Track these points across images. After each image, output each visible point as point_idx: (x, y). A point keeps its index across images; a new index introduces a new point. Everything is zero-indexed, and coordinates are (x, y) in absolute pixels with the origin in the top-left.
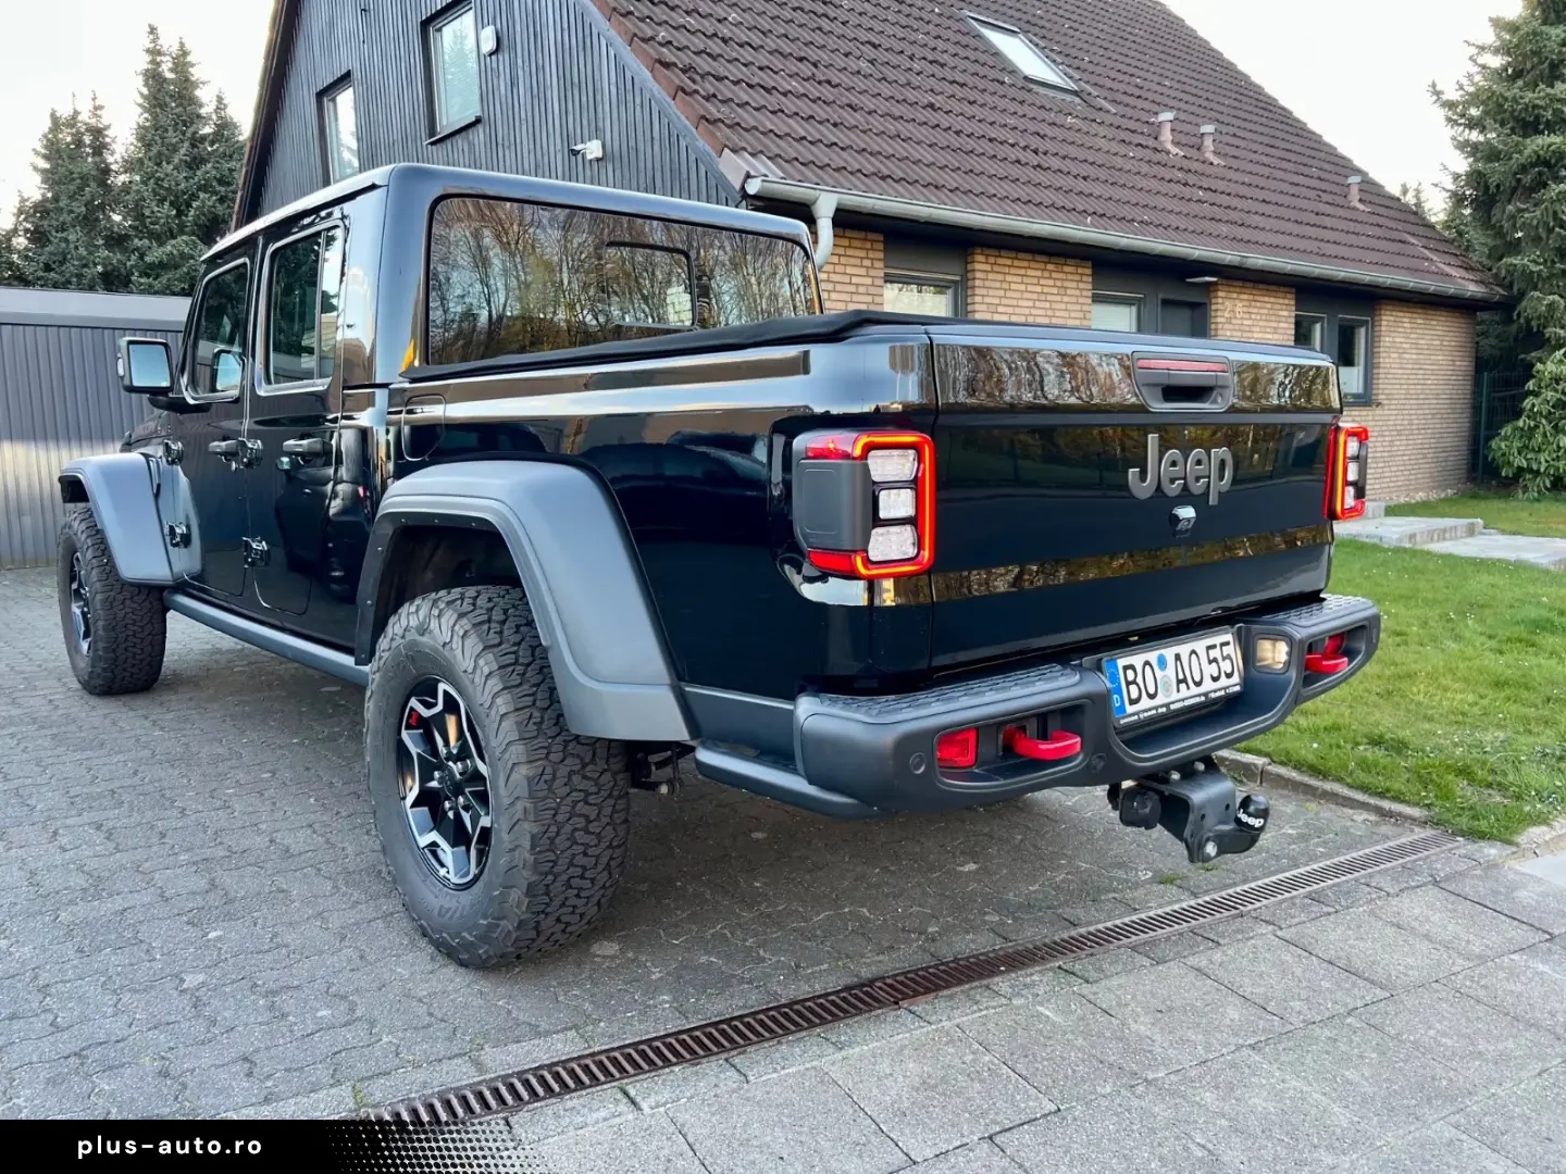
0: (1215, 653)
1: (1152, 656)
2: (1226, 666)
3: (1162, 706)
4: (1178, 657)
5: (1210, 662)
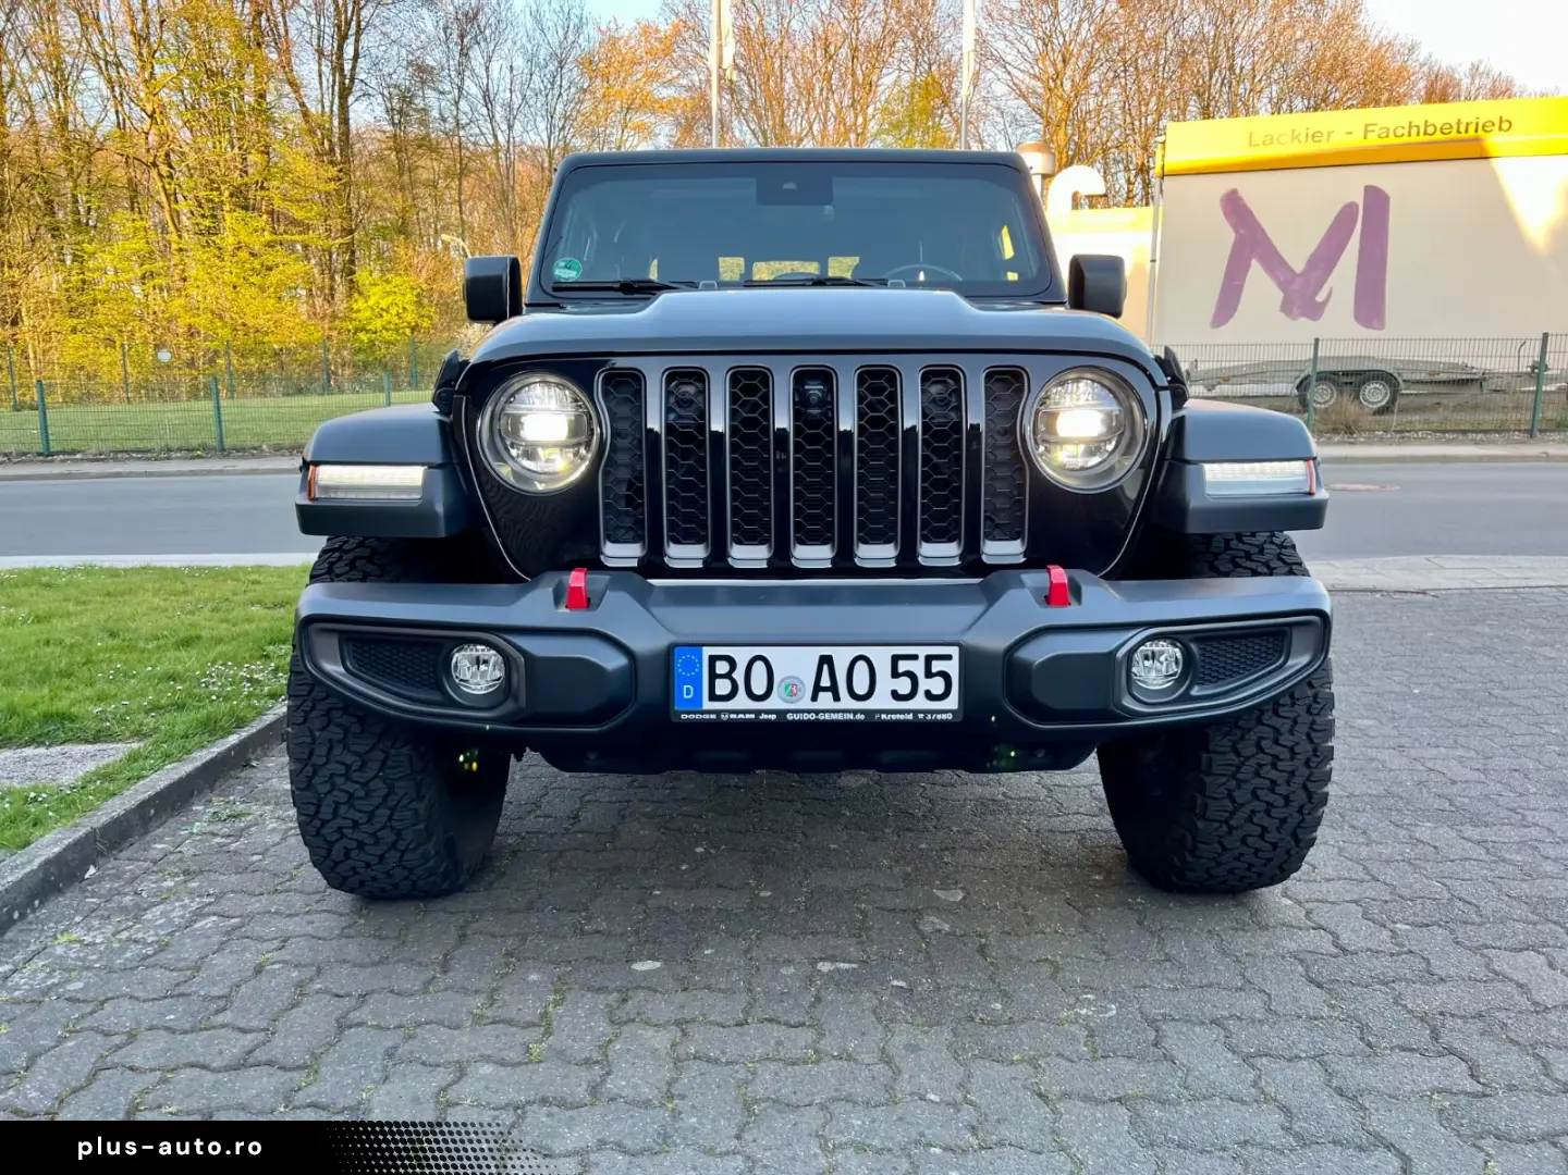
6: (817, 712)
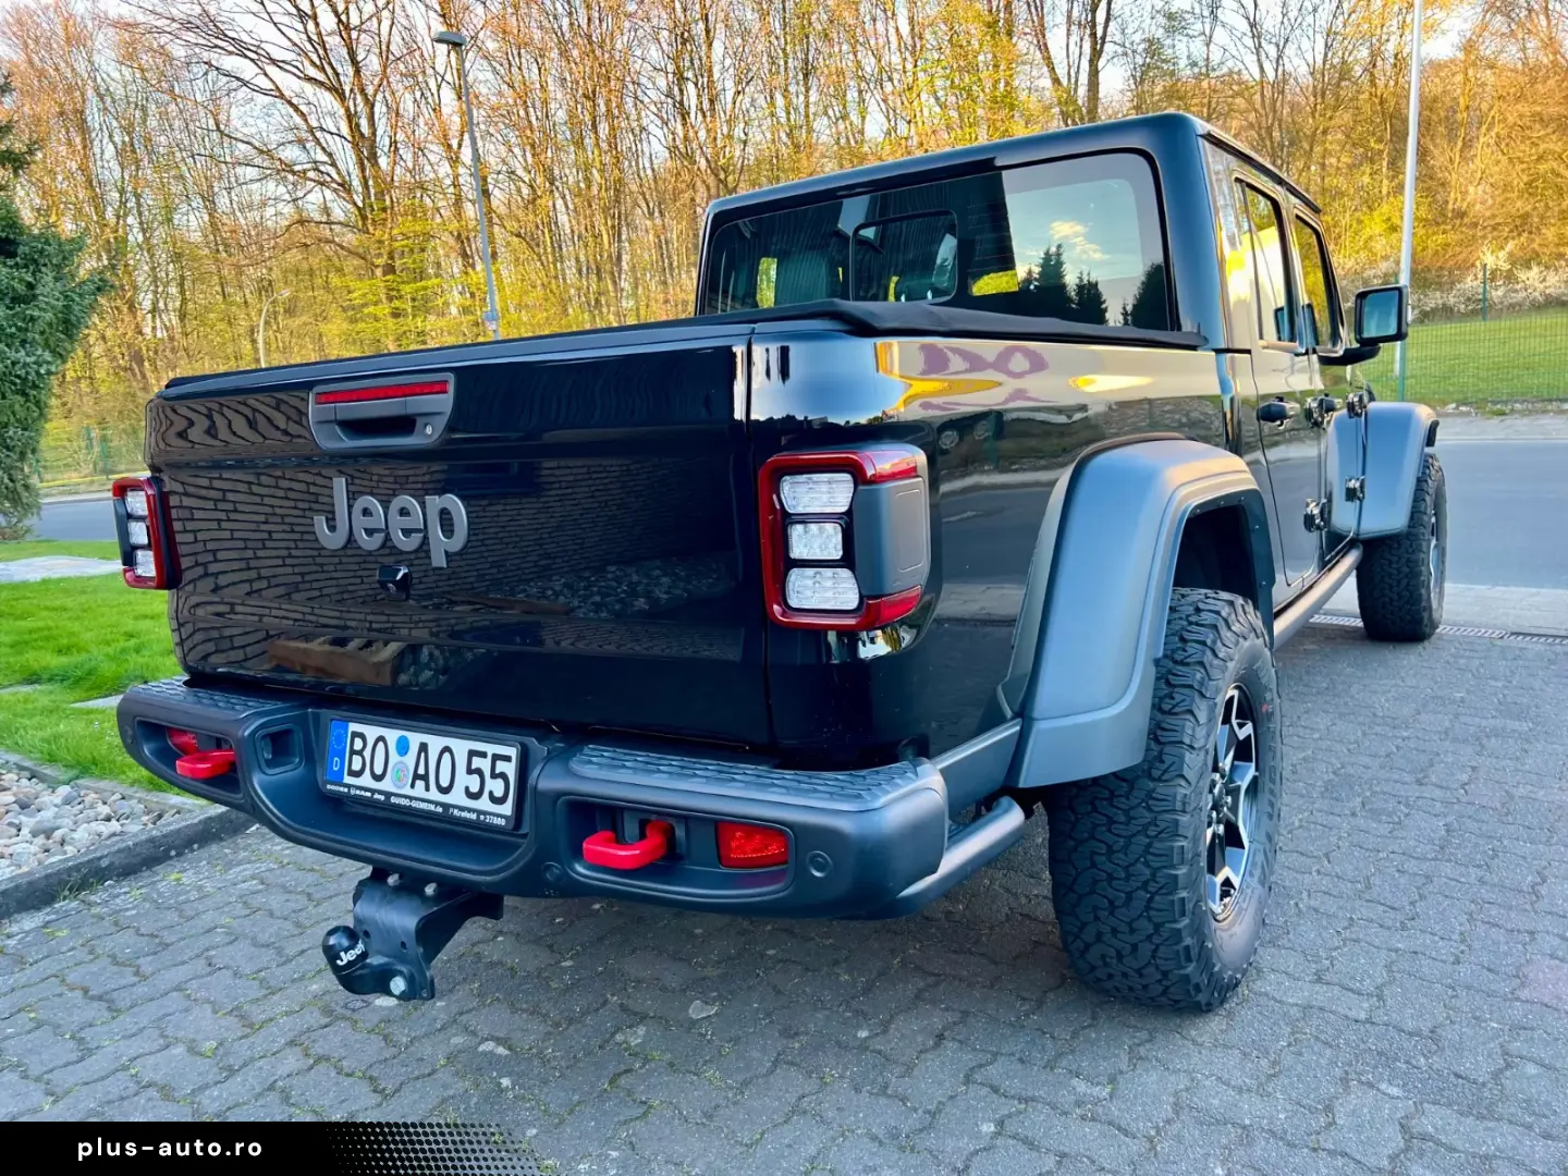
0: (484, 764)
1: (392, 735)
2: (497, 787)
3: (380, 792)
4: (423, 748)
5: (470, 771)
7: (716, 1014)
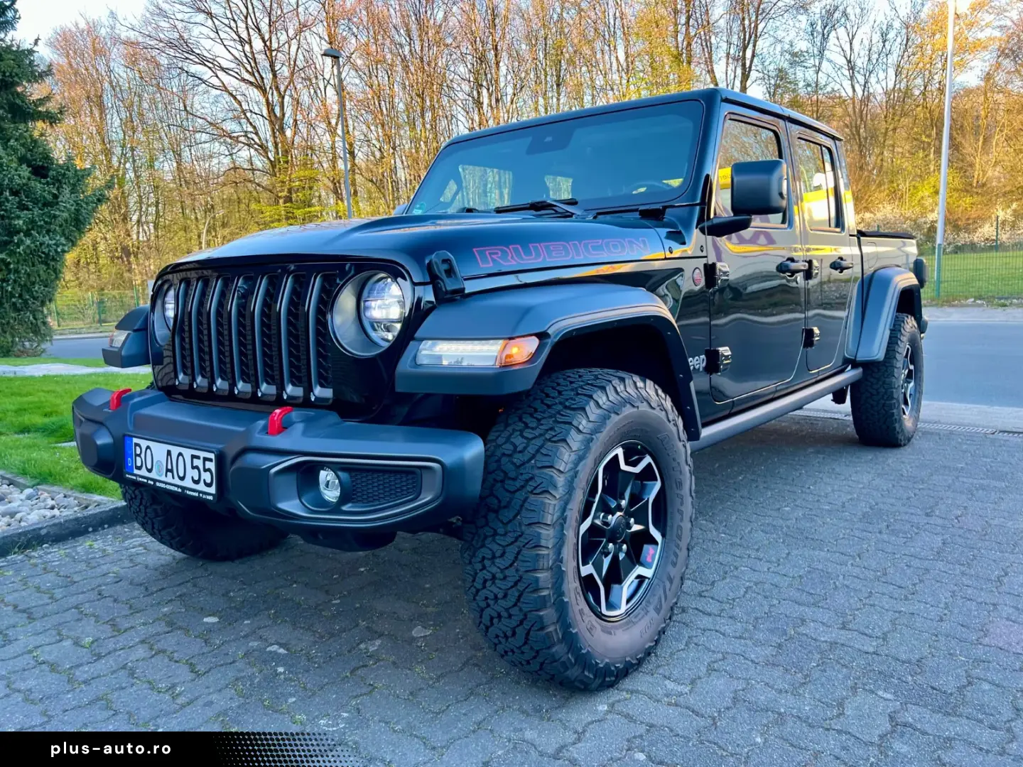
6: (166, 483)
7: (430, 634)
